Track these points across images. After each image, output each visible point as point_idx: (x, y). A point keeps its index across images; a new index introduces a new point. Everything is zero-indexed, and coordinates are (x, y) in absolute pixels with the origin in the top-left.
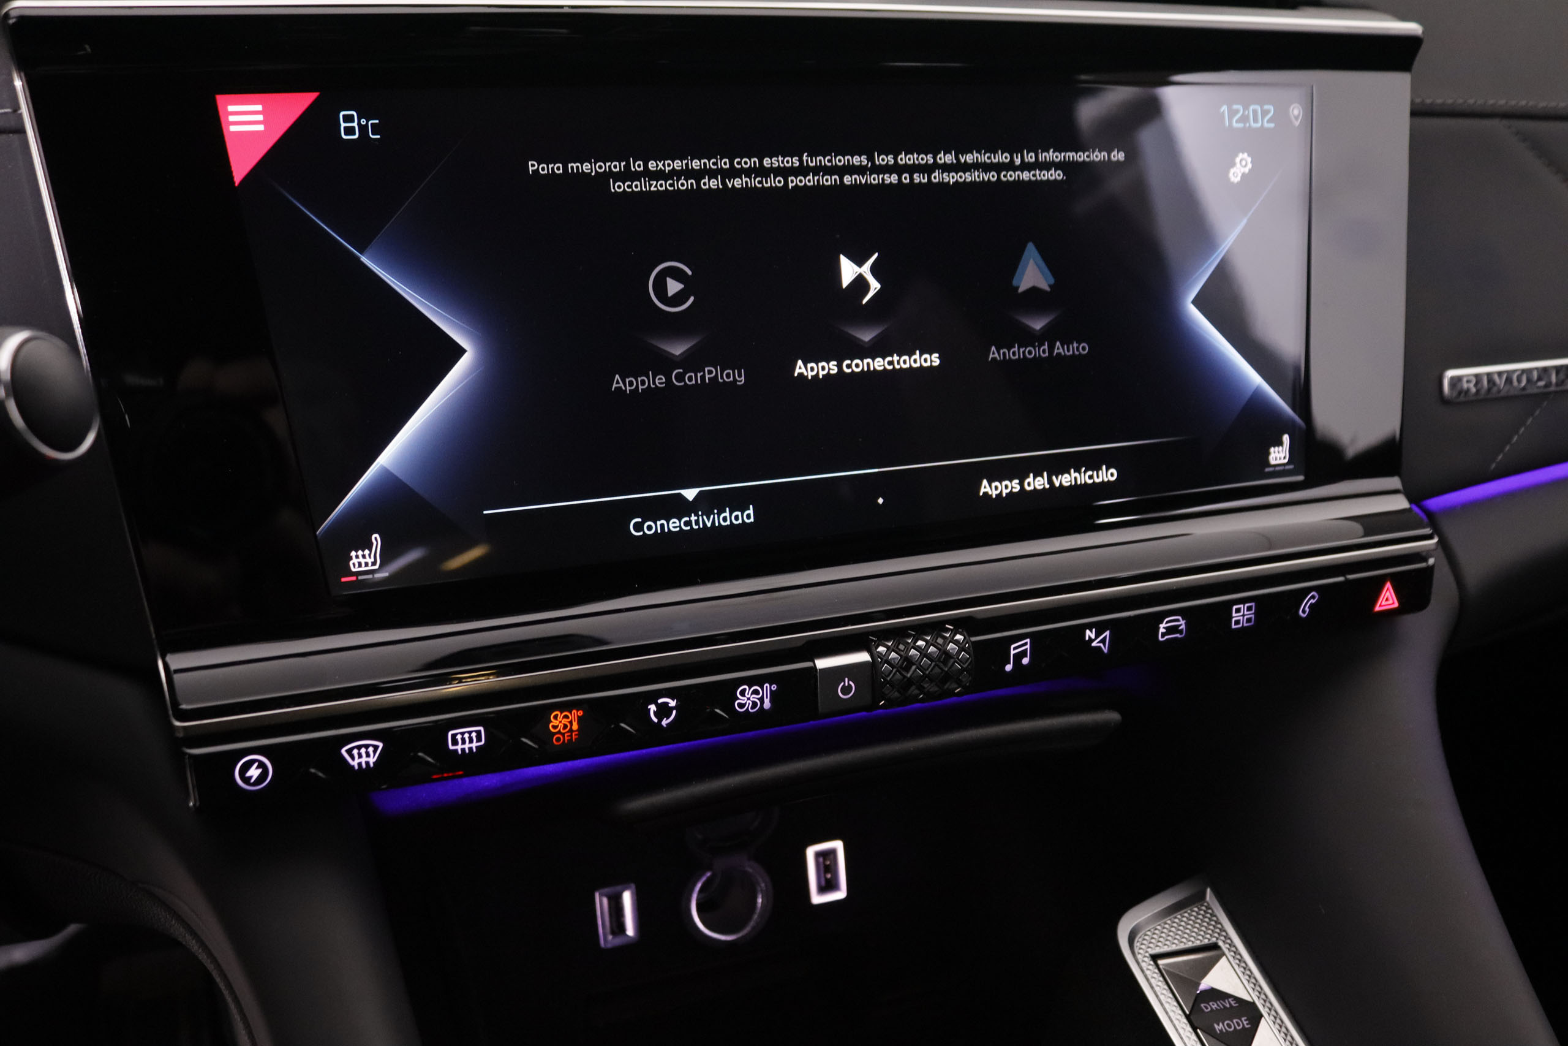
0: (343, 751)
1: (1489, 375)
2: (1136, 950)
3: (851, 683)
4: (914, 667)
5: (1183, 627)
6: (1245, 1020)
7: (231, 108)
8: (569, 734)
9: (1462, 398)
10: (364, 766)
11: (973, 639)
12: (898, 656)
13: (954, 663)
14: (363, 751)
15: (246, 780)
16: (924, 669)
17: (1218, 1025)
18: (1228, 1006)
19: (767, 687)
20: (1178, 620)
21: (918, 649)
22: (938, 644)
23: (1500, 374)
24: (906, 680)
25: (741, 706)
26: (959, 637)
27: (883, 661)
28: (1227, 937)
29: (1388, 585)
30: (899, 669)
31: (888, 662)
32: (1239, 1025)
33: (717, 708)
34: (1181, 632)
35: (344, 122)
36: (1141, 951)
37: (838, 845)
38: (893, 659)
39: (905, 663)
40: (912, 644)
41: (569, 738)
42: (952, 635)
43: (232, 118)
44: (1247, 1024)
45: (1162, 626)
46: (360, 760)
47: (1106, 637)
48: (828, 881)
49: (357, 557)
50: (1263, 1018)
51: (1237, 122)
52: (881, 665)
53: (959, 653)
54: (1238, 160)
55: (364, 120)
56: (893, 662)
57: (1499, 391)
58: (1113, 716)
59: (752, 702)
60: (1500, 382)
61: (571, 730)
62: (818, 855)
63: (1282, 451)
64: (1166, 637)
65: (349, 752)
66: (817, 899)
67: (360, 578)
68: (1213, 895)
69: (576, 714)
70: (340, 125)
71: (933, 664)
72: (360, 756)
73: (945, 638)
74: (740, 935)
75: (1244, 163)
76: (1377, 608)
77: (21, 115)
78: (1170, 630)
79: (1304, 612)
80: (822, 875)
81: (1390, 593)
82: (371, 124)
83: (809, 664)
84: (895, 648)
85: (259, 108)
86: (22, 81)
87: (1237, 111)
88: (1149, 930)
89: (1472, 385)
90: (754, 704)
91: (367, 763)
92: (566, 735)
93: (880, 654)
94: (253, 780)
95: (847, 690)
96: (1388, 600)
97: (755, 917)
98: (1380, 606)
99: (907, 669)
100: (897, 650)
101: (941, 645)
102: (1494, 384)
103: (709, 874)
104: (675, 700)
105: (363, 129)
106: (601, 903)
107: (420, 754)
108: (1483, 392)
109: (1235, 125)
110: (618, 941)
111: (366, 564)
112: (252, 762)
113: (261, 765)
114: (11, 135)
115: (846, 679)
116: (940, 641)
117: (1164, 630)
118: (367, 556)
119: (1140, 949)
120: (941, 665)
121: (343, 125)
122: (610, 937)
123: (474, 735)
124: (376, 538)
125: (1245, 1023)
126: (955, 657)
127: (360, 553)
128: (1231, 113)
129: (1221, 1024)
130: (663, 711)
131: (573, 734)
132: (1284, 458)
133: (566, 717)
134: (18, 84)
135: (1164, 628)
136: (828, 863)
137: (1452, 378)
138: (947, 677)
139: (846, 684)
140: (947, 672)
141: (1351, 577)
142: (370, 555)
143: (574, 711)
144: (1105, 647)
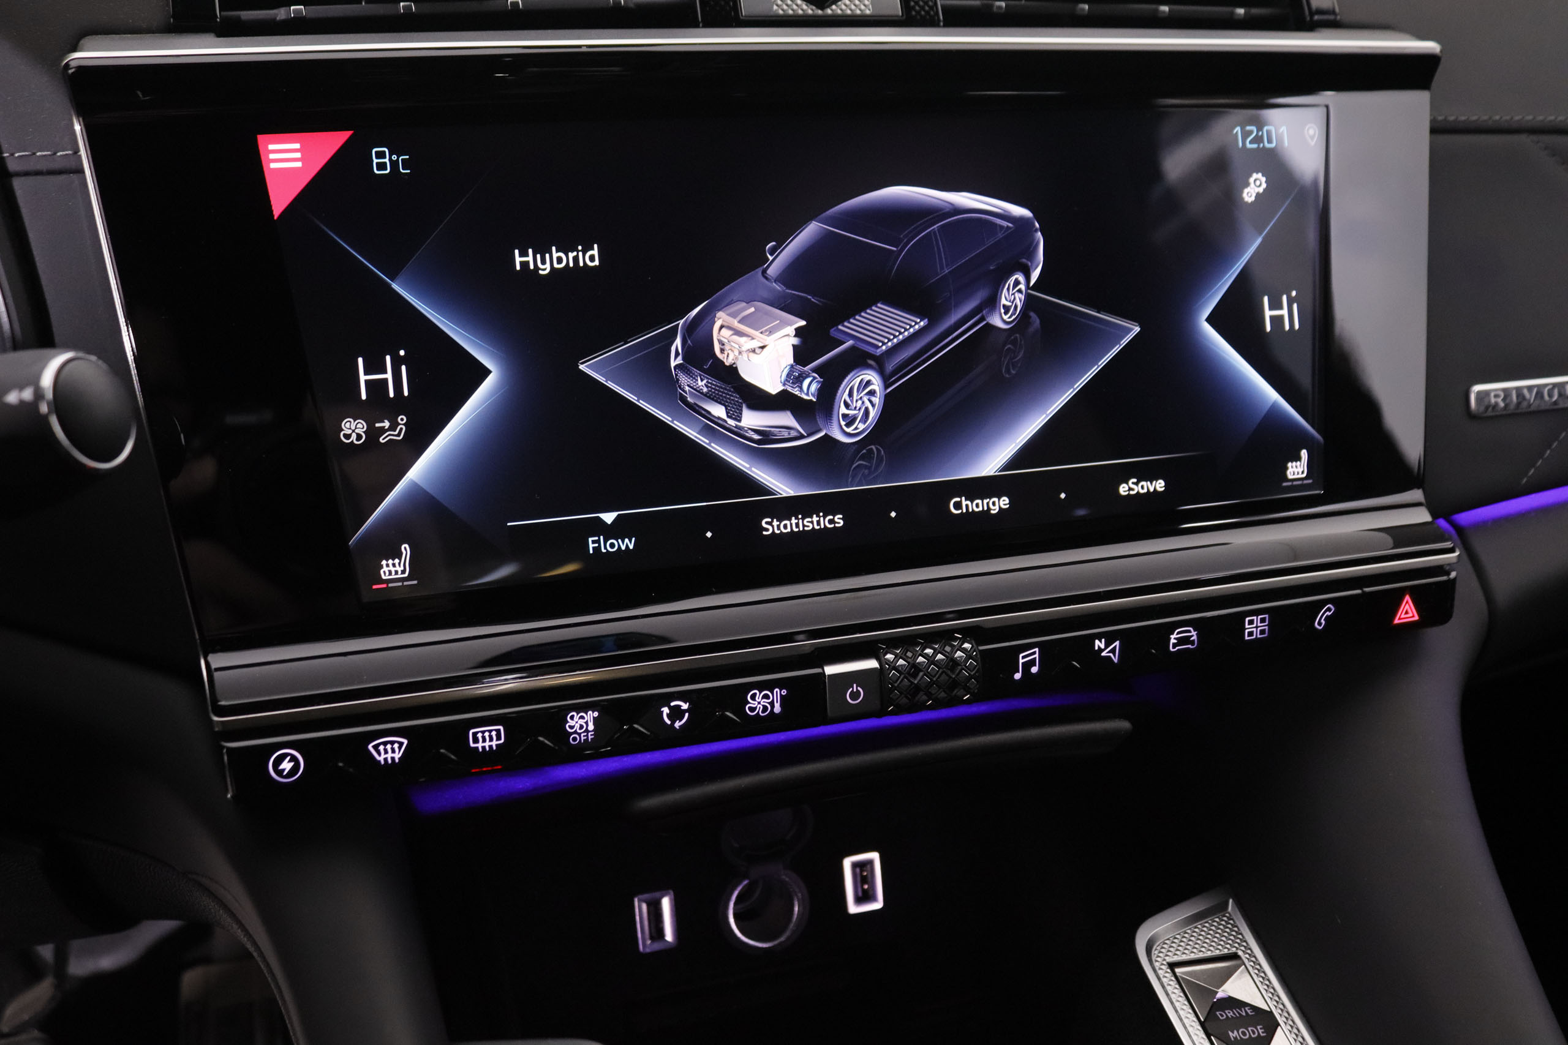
0: (370, 747)
1: (1518, 390)
2: (1154, 958)
3: (859, 689)
4: (921, 674)
5: (1195, 638)
6: (1261, 1029)
7: (271, 147)
8: (586, 734)
9: (1490, 413)
10: (390, 761)
11: (981, 648)
12: (906, 663)
13: (961, 671)
14: (389, 747)
15: (280, 773)
16: (931, 676)
17: (1233, 1033)
18: (1244, 1014)
19: (777, 692)
20: (1189, 631)
21: (925, 656)
22: (946, 652)
23: (1530, 388)
24: (913, 685)
25: (752, 709)
26: (967, 646)
27: (891, 667)
28: (1248, 947)
29: (1407, 598)
30: (907, 675)
31: (895, 668)
32: (1254, 1033)
33: (727, 711)
34: (1192, 643)
35: (377, 158)
36: (1159, 959)
37: (875, 856)
38: (902, 665)
39: (913, 670)
40: (920, 652)
41: (585, 738)
42: (959, 644)
43: (272, 156)
44: (1263, 1032)
45: (1172, 637)
46: (386, 756)
47: (1115, 647)
48: (864, 891)
49: (388, 565)
50: (1279, 1027)
51: (1251, 142)
52: (889, 672)
53: (966, 660)
54: (1252, 180)
55: (395, 156)
56: (900, 669)
57: (1530, 405)
58: (1125, 725)
59: (763, 705)
60: (1530, 397)
61: (587, 731)
62: (855, 865)
63: (1300, 465)
64: (1177, 648)
65: (376, 747)
66: (853, 909)
67: (390, 585)
68: (1235, 906)
69: (591, 715)
70: (372, 161)
71: (941, 670)
72: (386, 752)
73: (953, 646)
74: (776, 942)
75: (1258, 183)
76: (1396, 621)
77: (80, 156)
78: (1181, 641)
79: (1320, 624)
80: (859, 885)
81: (1409, 605)
82: (402, 159)
83: (819, 670)
84: (903, 656)
85: (297, 146)
86: (80, 125)
87: (1251, 132)
88: (1168, 939)
89: (1499, 400)
90: (765, 708)
91: (393, 759)
92: (582, 735)
93: (888, 662)
94: (285, 773)
95: (855, 696)
96: (1407, 612)
97: (792, 925)
98: (1400, 619)
99: (915, 676)
100: (905, 657)
101: (948, 653)
102: (1524, 398)
103: (746, 882)
104: (688, 704)
105: (394, 164)
106: (641, 909)
107: (442, 751)
108: (1512, 407)
109: (1249, 146)
110: (657, 946)
111: (396, 572)
112: (284, 756)
113: (293, 759)
114: (72, 175)
115: (855, 685)
116: (948, 649)
117: (1175, 641)
118: (397, 565)
119: (1158, 957)
120: (949, 672)
121: (375, 161)
122: (649, 942)
123: (494, 733)
124: (405, 548)
125: (1260, 1031)
126: (963, 664)
127: (390, 562)
128: (1246, 134)
129: (1235, 1032)
130: (676, 713)
131: (590, 734)
132: (1303, 473)
133: (582, 717)
134: (78, 128)
135: (1175, 639)
136: (865, 874)
137: (1479, 393)
138: (954, 684)
139: (855, 690)
140: (954, 678)
141: (1367, 590)
142: (399, 564)
143: (590, 712)
144: (1115, 656)
